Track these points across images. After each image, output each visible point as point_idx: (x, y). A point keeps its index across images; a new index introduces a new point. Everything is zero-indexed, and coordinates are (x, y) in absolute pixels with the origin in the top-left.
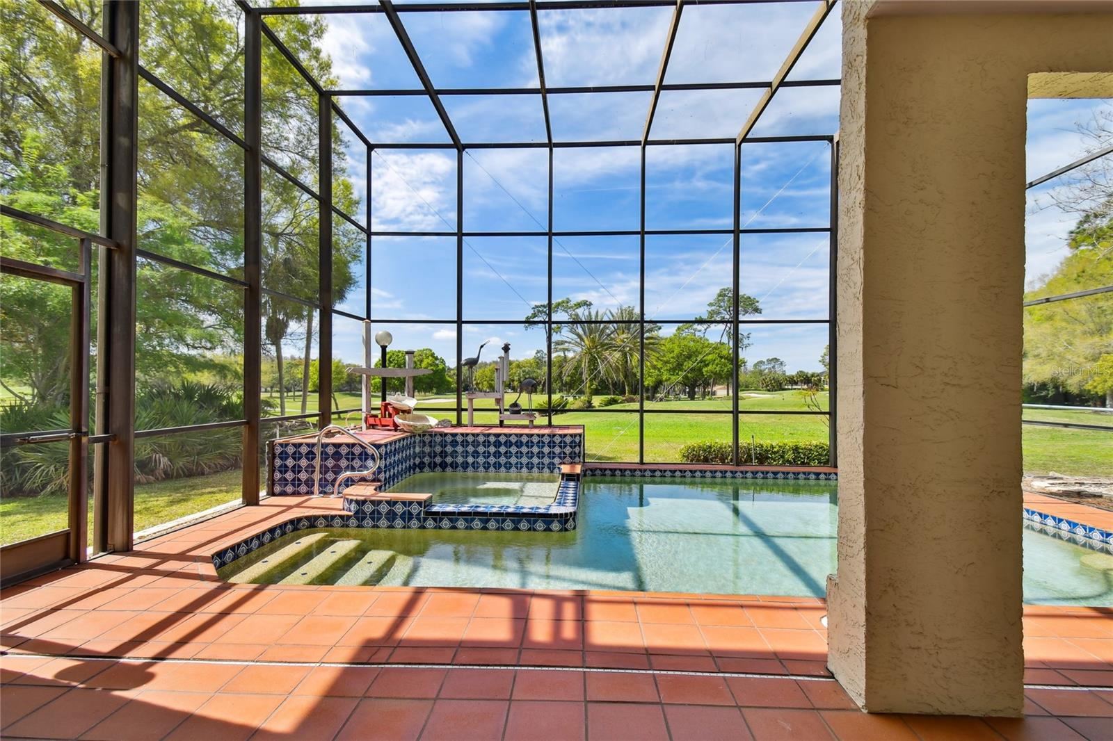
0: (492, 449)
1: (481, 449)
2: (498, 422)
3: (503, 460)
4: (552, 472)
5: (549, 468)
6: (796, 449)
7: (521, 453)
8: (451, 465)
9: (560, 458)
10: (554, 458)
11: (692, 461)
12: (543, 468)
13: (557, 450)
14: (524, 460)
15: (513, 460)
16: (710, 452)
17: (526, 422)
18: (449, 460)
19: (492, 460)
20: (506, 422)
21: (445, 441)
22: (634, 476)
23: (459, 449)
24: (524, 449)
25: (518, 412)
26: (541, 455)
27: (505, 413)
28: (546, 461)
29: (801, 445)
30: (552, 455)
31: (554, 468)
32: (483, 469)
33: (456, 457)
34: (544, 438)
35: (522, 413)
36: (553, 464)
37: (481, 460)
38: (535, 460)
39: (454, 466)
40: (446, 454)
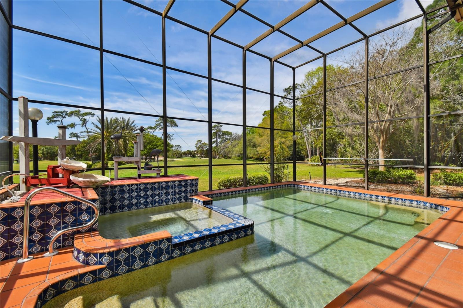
0: (150, 193)
1: (142, 193)
2: (136, 176)
3: (157, 199)
4: (186, 201)
5: (185, 199)
6: (258, 178)
7: (168, 193)
8: (120, 207)
9: (190, 193)
10: (187, 193)
11: (224, 188)
12: (181, 200)
13: (189, 189)
14: (170, 197)
15: (164, 198)
16: (230, 182)
17: (155, 175)
18: (117, 204)
19: (150, 200)
20: (142, 175)
21: (115, 191)
23: (126, 195)
24: (170, 190)
25: (150, 169)
26: (180, 192)
27: (142, 169)
28: (183, 195)
29: (259, 176)
30: (186, 192)
31: (187, 199)
32: (143, 207)
33: (123, 201)
34: (182, 182)
35: (153, 169)
36: (187, 197)
37: (142, 201)
38: (177, 196)
39: (122, 208)
40: (115, 200)
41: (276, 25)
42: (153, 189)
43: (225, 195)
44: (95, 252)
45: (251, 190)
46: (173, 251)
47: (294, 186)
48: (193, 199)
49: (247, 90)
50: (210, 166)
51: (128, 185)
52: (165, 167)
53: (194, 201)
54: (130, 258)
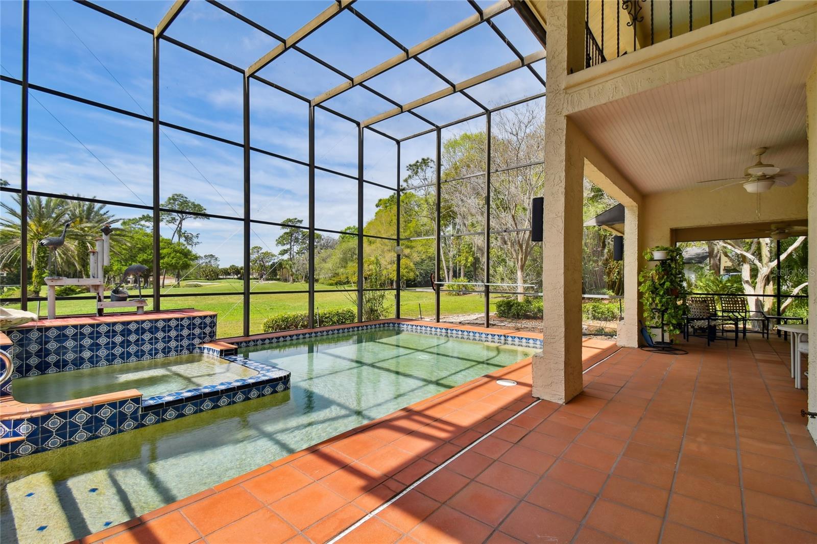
0: (118, 339)
1: (103, 341)
2: (95, 311)
3: (133, 349)
4: (191, 352)
5: (188, 349)
6: (338, 314)
7: (156, 339)
8: (57, 364)
9: (200, 338)
10: (193, 339)
11: (275, 330)
12: (181, 351)
13: (197, 331)
14: (160, 346)
15: (147, 347)
16: (287, 322)
17: (134, 309)
18: (52, 359)
19: (118, 351)
20: (106, 311)
21: (46, 337)
22: (249, 346)
23: (70, 344)
24: (160, 335)
25: (124, 299)
26: (179, 338)
27: (105, 300)
28: (185, 343)
29: (340, 311)
30: (191, 337)
31: (193, 349)
32: (105, 363)
33: (64, 354)
34: (184, 321)
35: (128, 299)
36: (193, 345)
37: (103, 353)
38: (173, 344)
39: (61, 365)
40: (48, 353)
41: (357, 77)
42: (126, 332)
43: (272, 343)
44: (6, 418)
45: (319, 333)
46: (143, 417)
47: (394, 326)
48: (204, 348)
49: (315, 169)
50: (247, 294)
51: (75, 327)
52: (155, 296)
53: (206, 351)
54: (68, 426)
